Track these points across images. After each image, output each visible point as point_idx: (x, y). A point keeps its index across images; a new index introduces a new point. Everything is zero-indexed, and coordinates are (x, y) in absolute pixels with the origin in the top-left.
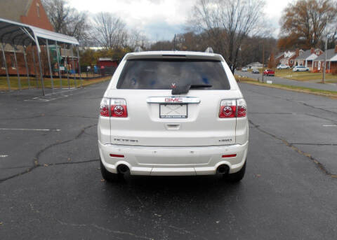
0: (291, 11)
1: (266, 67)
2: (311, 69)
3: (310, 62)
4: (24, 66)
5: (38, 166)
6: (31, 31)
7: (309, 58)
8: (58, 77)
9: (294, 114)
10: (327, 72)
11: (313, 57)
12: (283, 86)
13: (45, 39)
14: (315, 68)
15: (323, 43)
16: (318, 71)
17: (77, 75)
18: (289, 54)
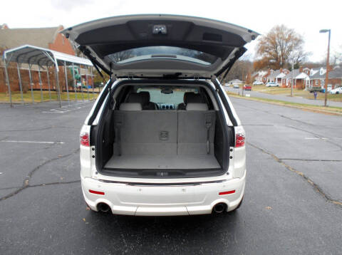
0: (263, 40)
1: (244, 83)
2: (281, 85)
3: (279, 79)
4: (47, 82)
5: (28, 186)
6: (52, 55)
7: (279, 77)
8: (73, 91)
9: (276, 126)
10: (294, 88)
11: (282, 75)
12: (260, 99)
13: (63, 61)
14: (284, 84)
15: (289, 65)
16: (286, 87)
17: (91, 90)
18: (263, 73)
